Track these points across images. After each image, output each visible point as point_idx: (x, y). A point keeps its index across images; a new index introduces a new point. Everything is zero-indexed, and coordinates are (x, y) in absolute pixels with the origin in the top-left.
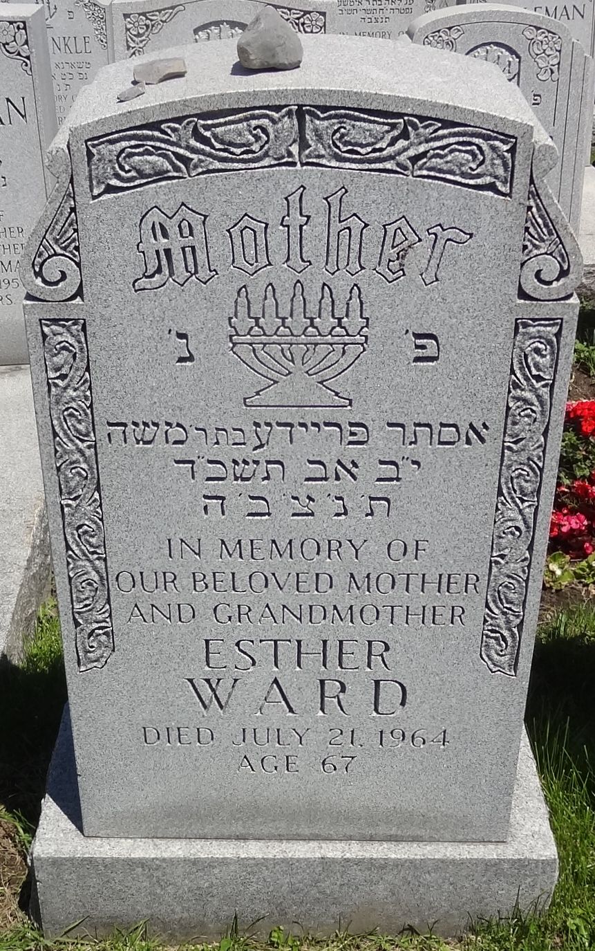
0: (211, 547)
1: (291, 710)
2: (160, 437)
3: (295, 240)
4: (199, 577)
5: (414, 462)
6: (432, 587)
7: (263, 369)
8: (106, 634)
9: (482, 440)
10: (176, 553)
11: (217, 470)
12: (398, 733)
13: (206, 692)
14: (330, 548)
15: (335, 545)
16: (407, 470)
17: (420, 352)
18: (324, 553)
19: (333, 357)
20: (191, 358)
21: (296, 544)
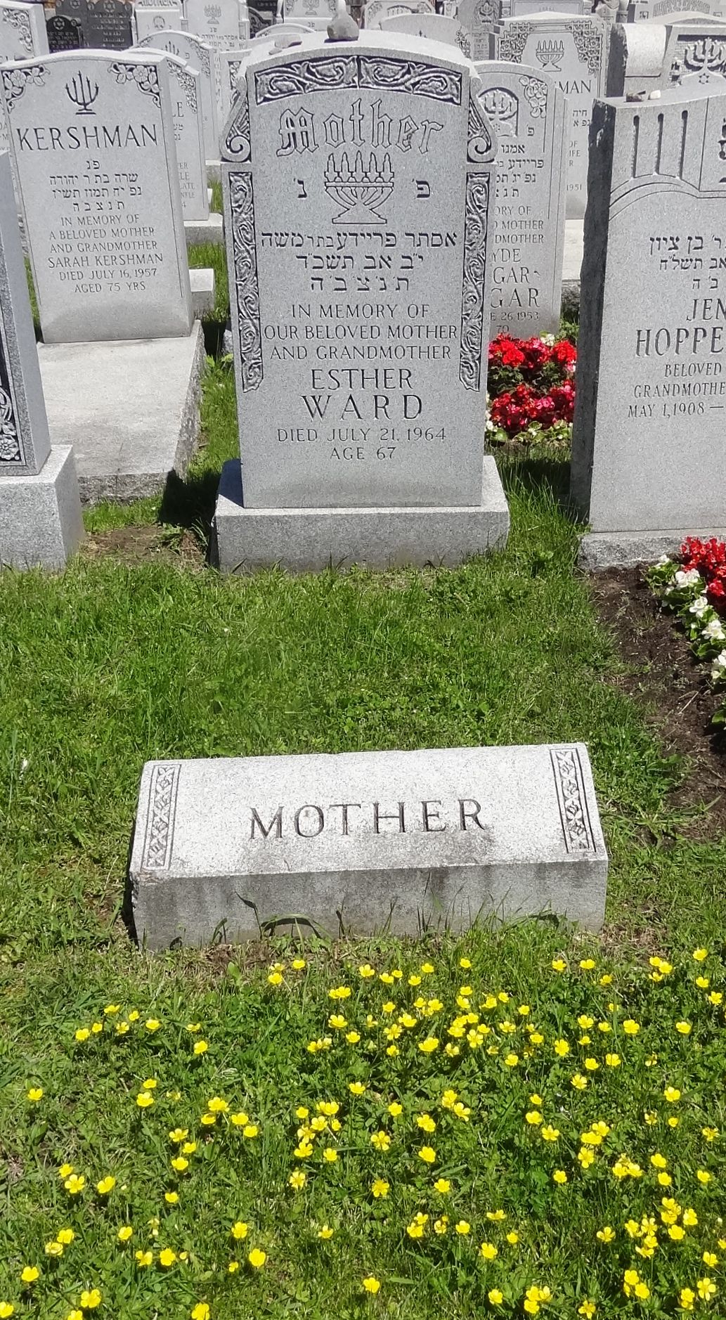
0: (315, 311)
1: (359, 417)
2: (289, 243)
3: (357, 128)
4: (309, 329)
5: (420, 257)
6: (432, 334)
7: (342, 202)
8: (259, 367)
9: (454, 244)
10: (297, 314)
11: (318, 262)
12: (418, 431)
13: (313, 406)
14: (378, 310)
15: (380, 307)
16: (416, 260)
17: (420, 192)
18: (375, 314)
19: (377, 195)
20: (305, 196)
21: (360, 308)
